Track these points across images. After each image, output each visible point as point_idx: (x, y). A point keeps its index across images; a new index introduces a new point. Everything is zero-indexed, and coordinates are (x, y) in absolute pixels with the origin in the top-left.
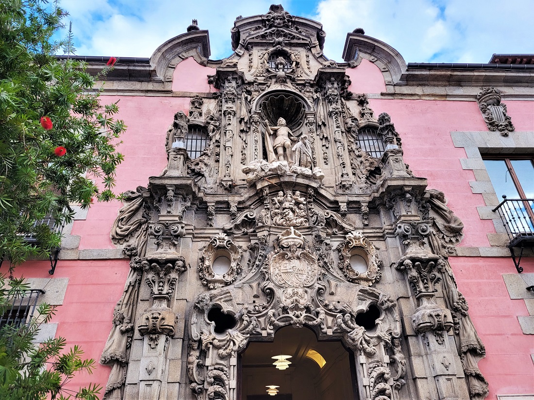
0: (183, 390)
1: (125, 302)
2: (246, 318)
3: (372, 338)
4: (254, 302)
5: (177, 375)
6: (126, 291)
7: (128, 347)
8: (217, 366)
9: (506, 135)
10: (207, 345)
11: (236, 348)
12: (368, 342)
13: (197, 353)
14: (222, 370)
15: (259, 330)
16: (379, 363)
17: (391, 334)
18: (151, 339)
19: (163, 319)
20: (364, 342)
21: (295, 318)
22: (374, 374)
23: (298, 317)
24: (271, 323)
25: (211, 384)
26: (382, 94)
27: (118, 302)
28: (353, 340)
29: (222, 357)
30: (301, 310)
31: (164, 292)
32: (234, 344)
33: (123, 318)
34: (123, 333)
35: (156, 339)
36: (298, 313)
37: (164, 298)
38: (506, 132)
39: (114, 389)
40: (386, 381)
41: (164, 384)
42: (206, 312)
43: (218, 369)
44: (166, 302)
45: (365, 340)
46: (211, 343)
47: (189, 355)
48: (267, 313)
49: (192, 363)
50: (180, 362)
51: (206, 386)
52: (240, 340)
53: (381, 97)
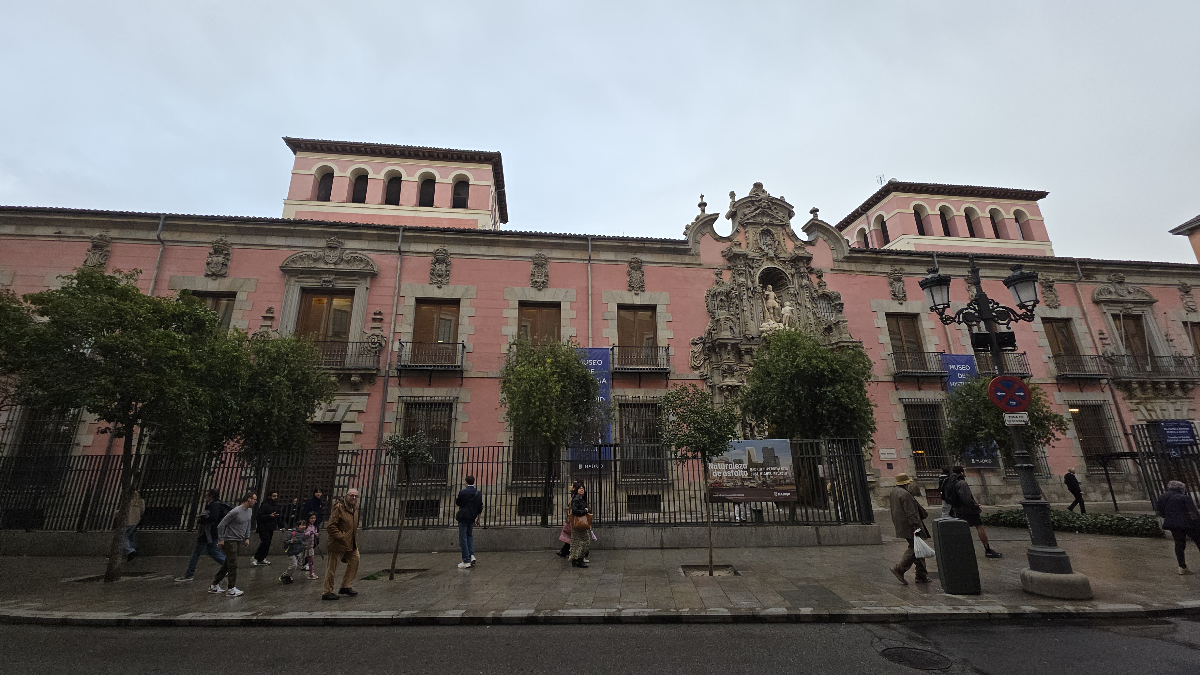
9: (901, 304)
26: (832, 270)
38: (902, 301)
53: (830, 272)
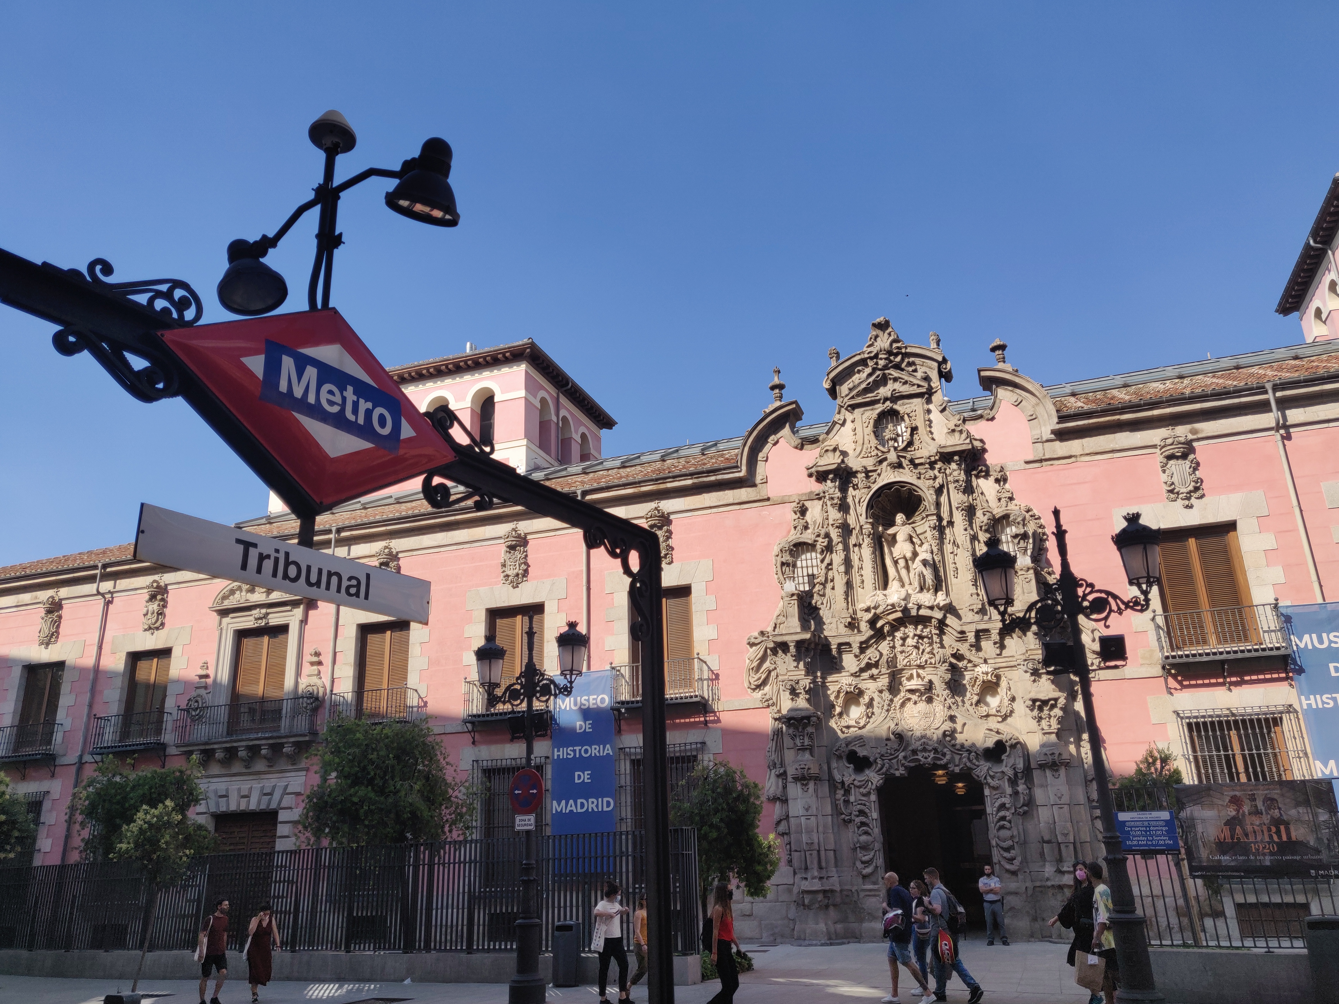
0: (835, 820)
1: (774, 749)
2: (879, 761)
3: (997, 773)
4: (886, 745)
5: (828, 809)
6: (773, 740)
7: (785, 787)
8: (860, 802)
9: (1190, 506)
10: (849, 786)
11: (874, 787)
12: (992, 777)
13: (842, 792)
14: (865, 805)
15: (892, 771)
16: (1003, 794)
17: (1014, 769)
18: (803, 784)
19: (809, 769)
20: (988, 777)
21: (922, 759)
22: (997, 805)
23: (926, 758)
24: (903, 765)
25: (858, 816)
26: (1026, 462)
27: (768, 749)
28: (978, 776)
29: (864, 795)
30: (930, 751)
31: (806, 743)
32: (872, 783)
33: (775, 764)
34: (778, 776)
35: (806, 785)
36: (926, 754)
37: (807, 749)
38: (1192, 501)
39: (781, 820)
40: (1008, 809)
41: (820, 817)
42: (844, 757)
43: (861, 804)
44: (808, 752)
45: (990, 776)
46: (852, 784)
47: (835, 793)
48: (898, 756)
49: (839, 800)
50: (829, 800)
51: (853, 817)
52: (876, 780)
53: (1023, 466)
